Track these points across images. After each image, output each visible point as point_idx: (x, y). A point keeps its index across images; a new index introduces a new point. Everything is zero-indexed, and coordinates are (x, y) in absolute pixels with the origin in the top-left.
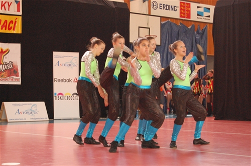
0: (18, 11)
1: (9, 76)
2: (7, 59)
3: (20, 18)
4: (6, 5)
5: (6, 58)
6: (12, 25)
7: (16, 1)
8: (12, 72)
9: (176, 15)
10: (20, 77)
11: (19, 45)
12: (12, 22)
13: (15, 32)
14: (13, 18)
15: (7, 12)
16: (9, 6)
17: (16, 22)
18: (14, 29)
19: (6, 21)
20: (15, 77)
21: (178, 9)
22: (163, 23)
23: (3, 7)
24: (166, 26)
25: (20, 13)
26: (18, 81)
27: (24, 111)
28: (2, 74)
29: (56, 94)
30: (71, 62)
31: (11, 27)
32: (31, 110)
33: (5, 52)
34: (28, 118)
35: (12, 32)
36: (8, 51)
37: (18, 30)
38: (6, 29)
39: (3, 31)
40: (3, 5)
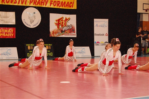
1: (70, 33)
2: (69, 23)
3: (76, 0)
5: (68, 22)
6: (71, 5)
8: (71, 30)
10: (76, 33)
11: (75, 16)
12: (71, 3)
13: (73, 8)
14: (72, 1)
17: (73, 3)
18: (72, 7)
19: (68, 2)
20: (73, 33)
26: (75, 35)
27: (78, 52)
28: (66, 31)
29: (95, 42)
30: (104, 24)
31: (71, 6)
32: (82, 51)
34: (80, 55)
35: (71, 8)
36: (69, 19)
37: (75, 7)
38: (68, 7)
39: (67, 8)
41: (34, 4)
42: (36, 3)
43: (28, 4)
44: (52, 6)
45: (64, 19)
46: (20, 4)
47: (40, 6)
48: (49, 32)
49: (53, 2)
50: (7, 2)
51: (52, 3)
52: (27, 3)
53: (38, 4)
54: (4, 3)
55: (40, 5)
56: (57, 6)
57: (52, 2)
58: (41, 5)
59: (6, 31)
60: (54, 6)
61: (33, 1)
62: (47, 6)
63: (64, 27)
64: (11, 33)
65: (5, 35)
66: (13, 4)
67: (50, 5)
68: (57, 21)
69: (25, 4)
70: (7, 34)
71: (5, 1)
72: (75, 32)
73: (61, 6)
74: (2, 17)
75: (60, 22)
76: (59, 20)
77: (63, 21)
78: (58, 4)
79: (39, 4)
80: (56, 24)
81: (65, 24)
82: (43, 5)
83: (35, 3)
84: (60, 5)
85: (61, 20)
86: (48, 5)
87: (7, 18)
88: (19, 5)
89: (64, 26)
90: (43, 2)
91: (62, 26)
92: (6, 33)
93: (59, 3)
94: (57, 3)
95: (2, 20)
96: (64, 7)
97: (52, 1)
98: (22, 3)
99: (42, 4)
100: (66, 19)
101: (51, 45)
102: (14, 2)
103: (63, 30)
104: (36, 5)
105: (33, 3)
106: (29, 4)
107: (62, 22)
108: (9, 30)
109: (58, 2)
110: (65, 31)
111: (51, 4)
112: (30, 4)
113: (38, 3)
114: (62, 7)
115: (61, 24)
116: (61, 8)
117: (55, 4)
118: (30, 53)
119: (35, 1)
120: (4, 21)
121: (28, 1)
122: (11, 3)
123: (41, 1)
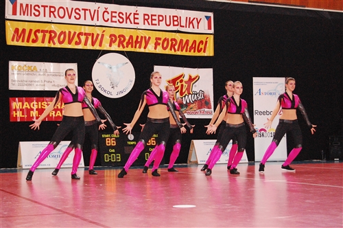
0: (210, 28)
1: (199, 108)
2: (196, 88)
3: (212, 37)
4: (195, 22)
5: (195, 86)
6: (202, 46)
7: (206, 17)
8: (203, 103)
10: (213, 110)
11: (210, 71)
12: (202, 42)
13: (206, 55)
14: (203, 38)
15: (196, 30)
16: (198, 23)
17: (206, 42)
18: (204, 51)
19: (195, 42)
20: (206, 110)
23: (191, 25)
25: (212, 31)
26: (211, 113)
28: (191, 106)
30: (275, 90)
31: (201, 49)
33: (194, 79)
35: (202, 54)
36: (197, 78)
37: (210, 52)
38: (194, 51)
39: (192, 54)
40: (191, 22)
41: (119, 46)
42: (125, 44)
43: (106, 47)
44: (160, 50)
45: (186, 78)
46: (89, 47)
47: (133, 50)
49: (161, 42)
50: (61, 43)
51: (159, 44)
52: (103, 43)
53: (127, 47)
54: (54, 44)
55: (132, 47)
56: (171, 50)
57: (159, 41)
58: (135, 47)
60: (165, 49)
61: (118, 39)
62: (147, 51)
63: (185, 97)
65: (55, 114)
66: (72, 46)
67: (155, 48)
68: (169, 82)
69: (100, 45)
70: (59, 112)
71: (56, 40)
72: (210, 108)
73: (178, 50)
74: (48, 75)
75: (176, 86)
76: (174, 81)
77: (184, 83)
78: (173, 46)
79: (130, 46)
81: (188, 89)
82: (140, 47)
83: (121, 43)
84: (176, 47)
85: (178, 81)
86: (150, 49)
87: (60, 76)
88: (85, 48)
89: (186, 93)
90: (139, 40)
91: (181, 94)
92: (56, 110)
93: (174, 42)
94: (170, 43)
95: (48, 82)
96: (186, 51)
97: (160, 39)
98: (93, 44)
99: (138, 45)
100: (191, 79)
102: (76, 42)
103: (184, 103)
104: (124, 47)
105: (117, 42)
106: (108, 44)
107: (182, 85)
109: (172, 40)
110: (187, 105)
111: (157, 44)
112: (110, 46)
113: (128, 44)
114: (182, 51)
115: (179, 88)
116: (179, 53)
117: (165, 46)
118: (110, 154)
119: (122, 39)
120: (53, 84)
121: (107, 39)
122: (70, 42)
123: (134, 39)
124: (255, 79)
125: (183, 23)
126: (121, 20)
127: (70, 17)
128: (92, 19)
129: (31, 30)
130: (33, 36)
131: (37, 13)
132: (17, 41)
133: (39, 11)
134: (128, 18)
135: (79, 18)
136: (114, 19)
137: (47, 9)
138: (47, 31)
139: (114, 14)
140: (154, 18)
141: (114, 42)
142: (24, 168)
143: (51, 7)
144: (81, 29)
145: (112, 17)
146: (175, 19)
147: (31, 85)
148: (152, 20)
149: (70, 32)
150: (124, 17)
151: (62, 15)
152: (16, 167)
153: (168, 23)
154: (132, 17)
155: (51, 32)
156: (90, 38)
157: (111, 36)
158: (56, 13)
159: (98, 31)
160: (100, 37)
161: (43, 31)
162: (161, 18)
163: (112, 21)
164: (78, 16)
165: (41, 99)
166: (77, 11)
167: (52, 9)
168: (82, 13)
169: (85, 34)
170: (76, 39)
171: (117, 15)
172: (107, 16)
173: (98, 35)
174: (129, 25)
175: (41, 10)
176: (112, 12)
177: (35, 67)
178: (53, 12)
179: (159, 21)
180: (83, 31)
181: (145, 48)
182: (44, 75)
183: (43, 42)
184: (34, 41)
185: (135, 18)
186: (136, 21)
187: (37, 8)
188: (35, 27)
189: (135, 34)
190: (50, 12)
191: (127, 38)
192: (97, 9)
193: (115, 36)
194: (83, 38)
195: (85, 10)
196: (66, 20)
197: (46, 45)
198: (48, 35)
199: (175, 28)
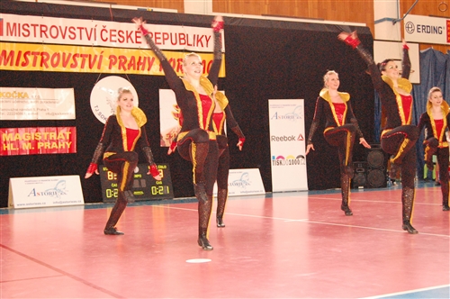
4: (204, 40)
9: (441, 39)
15: (205, 49)
16: (207, 41)
21: (445, 31)
22: (422, 51)
23: (199, 43)
24: (428, 56)
29: (274, 157)
30: (293, 113)
40: (199, 40)
41: (119, 68)
42: (126, 66)
43: (105, 69)
46: (86, 70)
47: (135, 72)
48: (159, 136)
50: (54, 66)
52: (102, 65)
53: (129, 69)
54: (47, 67)
55: (134, 69)
58: (138, 69)
59: (53, 135)
61: (118, 61)
62: (151, 73)
64: (66, 141)
65: (51, 146)
66: (68, 69)
67: (160, 70)
69: (99, 67)
70: (54, 143)
71: (49, 62)
74: (41, 102)
79: (132, 68)
80: (175, 114)
82: (143, 69)
83: (121, 65)
86: (155, 70)
87: (54, 103)
88: (82, 71)
90: (142, 61)
92: (52, 141)
94: (177, 63)
95: (42, 110)
98: (90, 67)
99: (141, 67)
101: (165, 167)
102: (72, 64)
104: (125, 69)
105: (117, 64)
106: (107, 67)
108: (61, 133)
109: (178, 60)
112: (110, 68)
113: (130, 65)
118: (112, 189)
119: (123, 60)
120: (47, 112)
121: (106, 60)
122: (64, 65)
123: (137, 60)
124: (271, 102)
125: (191, 42)
126: (121, 39)
127: (64, 37)
128: (89, 39)
129: (20, 52)
130: (22, 59)
131: (26, 33)
132: (5, 64)
133: (28, 31)
134: (129, 36)
135: (74, 38)
136: (113, 38)
137: (38, 29)
138: (38, 53)
139: (113, 33)
140: (158, 36)
141: (114, 64)
142: (16, 207)
143: (41, 26)
144: (76, 50)
145: (111, 35)
146: (182, 36)
147: (21, 114)
148: (156, 38)
149: (64, 54)
150: (125, 35)
151: (54, 35)
152: (7, 206)
153: (174, 42)
154: (133, 36)
155: (42, 54)
156: (87, 59)
157: (110, 57)
158: (48, 33)
159: (96, 52)
160: (98, 59)
161: (33, 53)
162: (166, 36)
163: (111, 41)
164: (72, 36)
165: (35, 130)
166: (72, 30)
167: (44, 29)
168: (77, 32)
169: (81, 56)
170: (71, 61)
171: (116, 33)
172: (106, 35)
173: (96, 56)
174: (130, 45)
175: (31, 29)
176: (111, 31)
177: (26, 94)
178: (44, 32)
179: (164, 39)
180: (78, 52)
181: (149, 70)
182: (37, 102)
183: (34, 65)
184: (24, 65)
185: (137, 37)
186: (138, 40)
187: (26, 27)
188: (24, 48)
189: (137, 54)
190: (42, 31)
191: (129, 59)
192: (94, 27)
193: (115, 57)
194: (79, 60)
195: (81, 28)
196: (60, 40)
197: (38, 68)
198: (39, 58)
199: (182, 47)
